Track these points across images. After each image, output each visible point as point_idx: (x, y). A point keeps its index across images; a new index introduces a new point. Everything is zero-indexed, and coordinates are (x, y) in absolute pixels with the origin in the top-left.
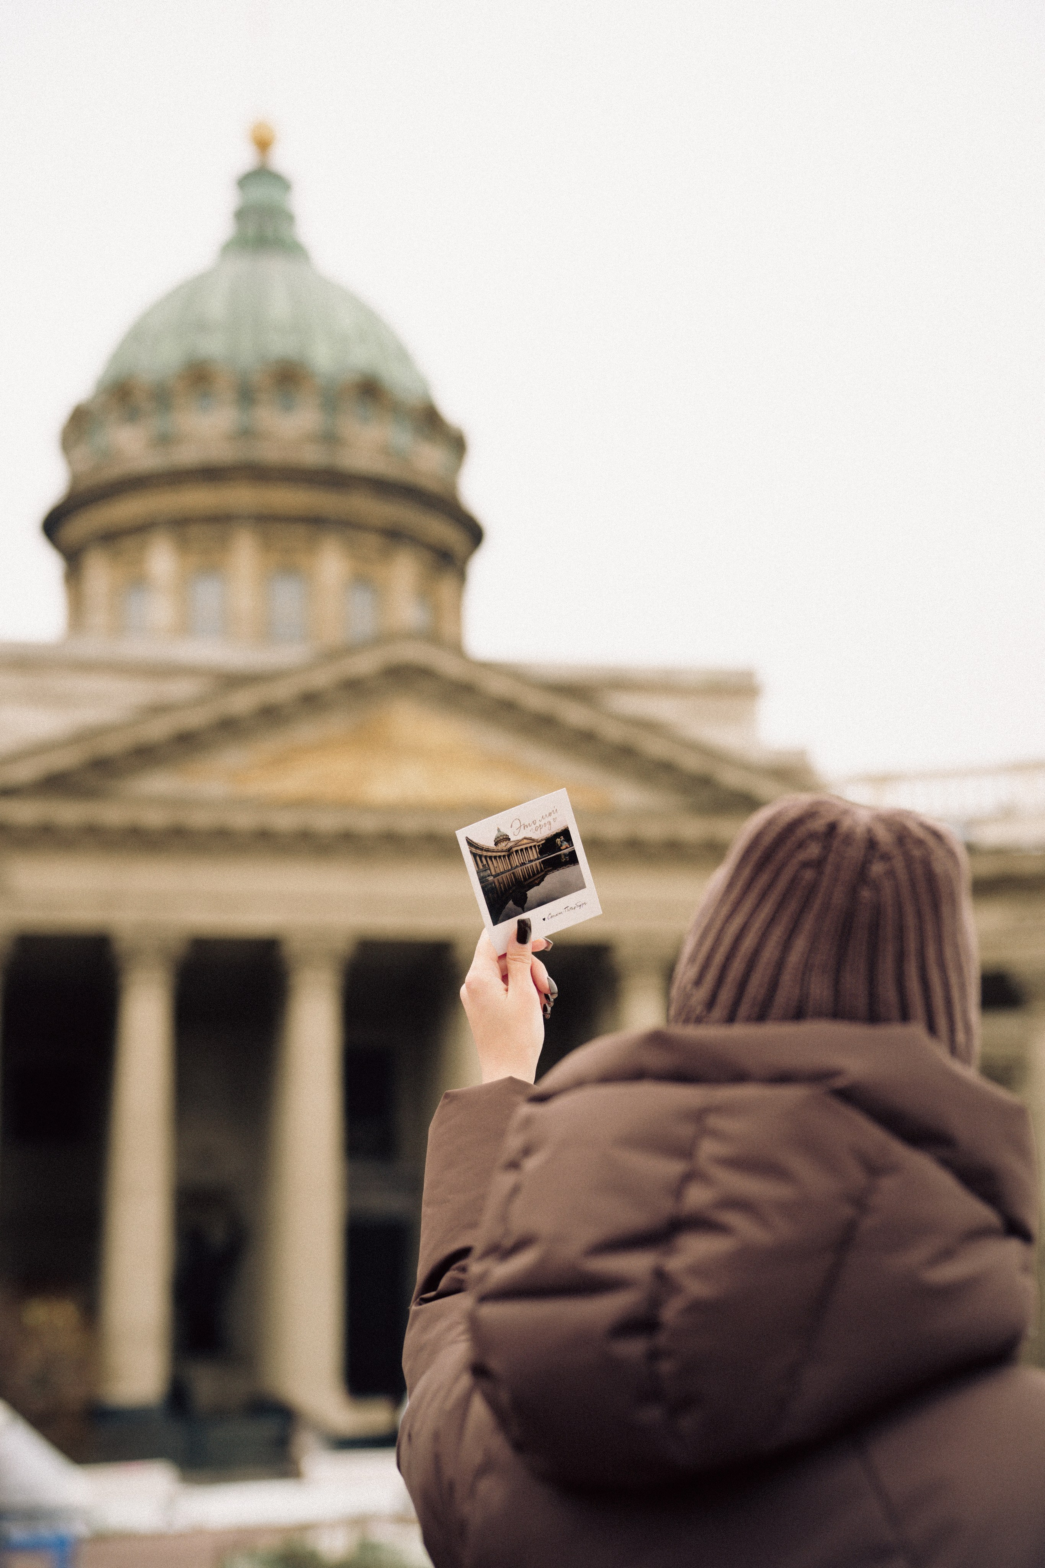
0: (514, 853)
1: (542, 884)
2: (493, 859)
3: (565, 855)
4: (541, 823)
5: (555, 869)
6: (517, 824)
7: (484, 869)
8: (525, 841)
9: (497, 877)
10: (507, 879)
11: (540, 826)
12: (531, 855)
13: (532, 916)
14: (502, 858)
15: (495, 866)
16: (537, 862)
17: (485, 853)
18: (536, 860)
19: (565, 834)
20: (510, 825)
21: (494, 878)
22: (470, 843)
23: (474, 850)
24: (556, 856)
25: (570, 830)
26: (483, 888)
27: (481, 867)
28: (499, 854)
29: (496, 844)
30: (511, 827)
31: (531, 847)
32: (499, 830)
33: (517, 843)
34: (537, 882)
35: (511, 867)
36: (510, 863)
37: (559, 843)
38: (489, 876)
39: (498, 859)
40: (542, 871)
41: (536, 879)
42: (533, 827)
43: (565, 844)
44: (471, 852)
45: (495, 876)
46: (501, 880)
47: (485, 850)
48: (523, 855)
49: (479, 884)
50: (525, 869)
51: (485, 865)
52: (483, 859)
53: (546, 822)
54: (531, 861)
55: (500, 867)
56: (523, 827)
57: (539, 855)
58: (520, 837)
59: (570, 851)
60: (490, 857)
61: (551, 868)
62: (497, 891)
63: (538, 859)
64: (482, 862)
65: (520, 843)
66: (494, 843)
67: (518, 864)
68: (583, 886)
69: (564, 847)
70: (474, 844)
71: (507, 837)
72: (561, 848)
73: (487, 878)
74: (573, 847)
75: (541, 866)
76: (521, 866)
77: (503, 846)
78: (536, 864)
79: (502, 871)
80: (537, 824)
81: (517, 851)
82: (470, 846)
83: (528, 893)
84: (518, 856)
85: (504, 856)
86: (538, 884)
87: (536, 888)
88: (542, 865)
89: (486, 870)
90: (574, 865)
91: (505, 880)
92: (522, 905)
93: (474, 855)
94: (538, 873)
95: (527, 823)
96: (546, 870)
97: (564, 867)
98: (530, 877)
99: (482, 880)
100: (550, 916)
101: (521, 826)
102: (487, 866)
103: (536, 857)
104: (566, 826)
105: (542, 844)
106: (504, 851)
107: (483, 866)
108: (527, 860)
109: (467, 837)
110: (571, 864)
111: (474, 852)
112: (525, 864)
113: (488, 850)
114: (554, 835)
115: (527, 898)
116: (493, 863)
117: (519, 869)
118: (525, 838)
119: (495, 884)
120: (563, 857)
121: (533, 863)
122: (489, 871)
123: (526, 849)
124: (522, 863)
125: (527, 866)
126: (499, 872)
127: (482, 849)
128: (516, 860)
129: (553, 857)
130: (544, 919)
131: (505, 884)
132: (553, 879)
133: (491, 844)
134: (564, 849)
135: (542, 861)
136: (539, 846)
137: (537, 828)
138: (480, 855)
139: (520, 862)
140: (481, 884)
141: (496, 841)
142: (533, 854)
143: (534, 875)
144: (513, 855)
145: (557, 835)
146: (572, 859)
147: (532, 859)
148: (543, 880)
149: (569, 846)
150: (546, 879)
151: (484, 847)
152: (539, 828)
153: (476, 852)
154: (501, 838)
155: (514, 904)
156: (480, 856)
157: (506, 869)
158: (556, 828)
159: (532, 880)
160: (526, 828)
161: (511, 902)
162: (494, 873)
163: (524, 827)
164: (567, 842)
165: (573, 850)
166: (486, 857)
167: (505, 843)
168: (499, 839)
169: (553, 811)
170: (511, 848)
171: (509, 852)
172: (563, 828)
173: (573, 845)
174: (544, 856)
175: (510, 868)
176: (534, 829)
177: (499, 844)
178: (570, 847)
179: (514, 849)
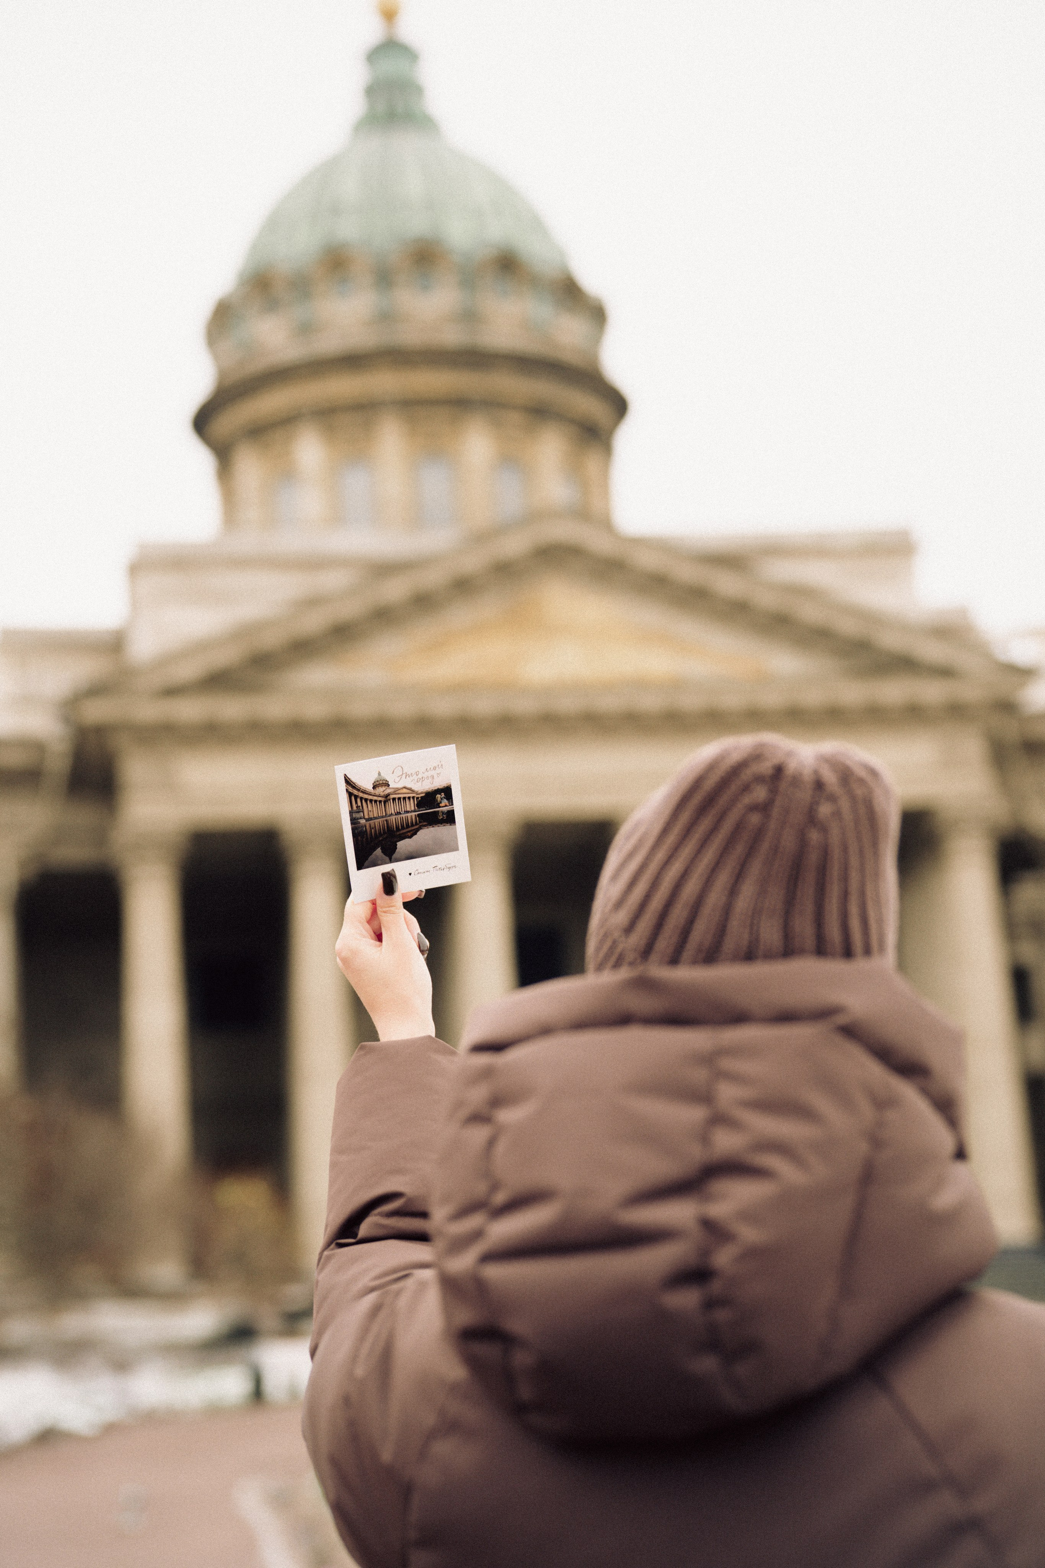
0: (391, 801)
1: (415, 837)
2: (368, 802)
3: (443, 813)
4: (424, 775)
5: (430, 826)
6: (399, 772)
7: (358, 811)
8: (405, 791)
9: (370, 822)
10: (380, 826)
11: (422, 778)
12: (408, 806)
13: (400, 868)
14: (378, 803)
15: (370, 809)
16: (413, 814)
17: (361, 795)
18: (412, 811)
19: (447, 792)
20: (392, 772)
21: (366, 821)
22: (348, 781)
23: (351, 790)
24: (434, 811)
25: (452, 788)
26: (353, 830)
27: (355, 808)
28: (375, 798)
29: (374, 788)
30: (393, 773)
31: (409, 798)
32: (379, 774)
33: (396, 791)
34: (409, 834)
35: (386, 814)
36: (385, 810)
37: (439, 799)
38: (361, 818)
39: (373, 803)
40: (416, 824)
41: (409, 832)
42: (415, 777)
43: (445, 802)
44: (347, 790)
45: (367, 820)
46: (373, 826)
47: (362, 791)
48: (400, 803)
49: (350, 824)
50: (399, 818)
51: (359, 806)
52: (359, 800)
53: (429, 776)
54: (408, 812)
55: (374, 811)
56: (404, 776)
57: (416, 808)
58: (400, 785)
59: (449, 809)
60: (366, 800)
61: (424, 823)
62: (367, 835)
63: (415, 811)
64: (356, 802)
65: (399, 791)
66: (372, 786)
67: (393, 812)
68: (456, 849)
69: (442, 804)
70: (352, 783)
71: (387, 782)
72: (441, 805)
73: (359, 820)
74: (452, 806)
75: (416, 818)
76: (396, 815)
77: (380, 790)
78: (412, 816)
79: (375, 816)
80: (420, 776)
81: (394, 799)
82: (347, 784)
83: (397, 843)
84: (395, 804)
85: (380, 802)
86: (410, 837)
87: (407, 840)
88: (418, 818)
89: (359, 812)
90: (451, 825)
91: (376, 825)
92: (390, 854)
93: (350, 794)
94: (412, 825)
95: (409, 773)
96: (421, 824)
97: (440, 825)
98: (403, 828)
99: (354, 821)
100: (417, 872)
101: (403, 774)
102: (361, 808)
103: (413, 808)
104: (449, 784)
105: (421, 797)
106: (381, 797)
107: (357, 807)
108: (403, 810)
109: (345, 775)
110: (447, 823)
111: (350, 791)
112: (400, 813)
113: (364, 792)
114: (435, 790)
115: (396, 848)
116: (367, 807)
117: (393, 818)
118: (405, 788)
119: (366, 828)
120: (440, 814)
121: (409, 815)
122: (362, 814)
123: (404, 798)
124: (398, 812)
125: (402, 816)
126: (372, 817)
127: (358, 790)
128: (392, 808)
129: (432, 812)
130: (410, 874)
131: (376, 831)
132: (426, 835)
133: (369, 787)
134: (443, 807)
135: (418, 815)
136: (417, 798)
137: (419, 780)
138: (356, 795)
139: (396, 811)
140: (351, 825)
141: (375, 784)
142: (411, 806)
143: (408, 826)
144: (389, 802)
145: (438, 791)
146: (450, 818)
147: (408, 809)
148: (416, 834)
149: (448, 805)
150: (418, 833)
151: (362, 788)
152: (421, 780)
153: (352, 792)
154: (381, 782)
155: (382, 852)
156: (356, 797)
157: (380, 815)
158: (439, 784)
159: (404, 831)
160: (407, 777)
161: (379, 850)
162: (366, 817)
163: (406, 776)
164: (447, 800)
165: (452, 809)
166: (361, 798)
167: (384, 788)
168: (378, 783)
169: (438, 765)
170: (388, 795)
171: (386, 798)
172: (446, 785)
173: (452, 805)
174: (421, 809)
175: (384, 814)
176: (416, 780)
177: (377, 788)
178: (450, 805)
179: (392, 796)
